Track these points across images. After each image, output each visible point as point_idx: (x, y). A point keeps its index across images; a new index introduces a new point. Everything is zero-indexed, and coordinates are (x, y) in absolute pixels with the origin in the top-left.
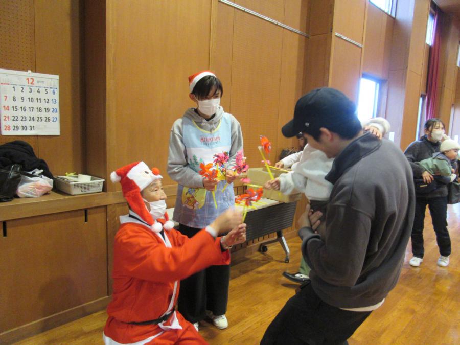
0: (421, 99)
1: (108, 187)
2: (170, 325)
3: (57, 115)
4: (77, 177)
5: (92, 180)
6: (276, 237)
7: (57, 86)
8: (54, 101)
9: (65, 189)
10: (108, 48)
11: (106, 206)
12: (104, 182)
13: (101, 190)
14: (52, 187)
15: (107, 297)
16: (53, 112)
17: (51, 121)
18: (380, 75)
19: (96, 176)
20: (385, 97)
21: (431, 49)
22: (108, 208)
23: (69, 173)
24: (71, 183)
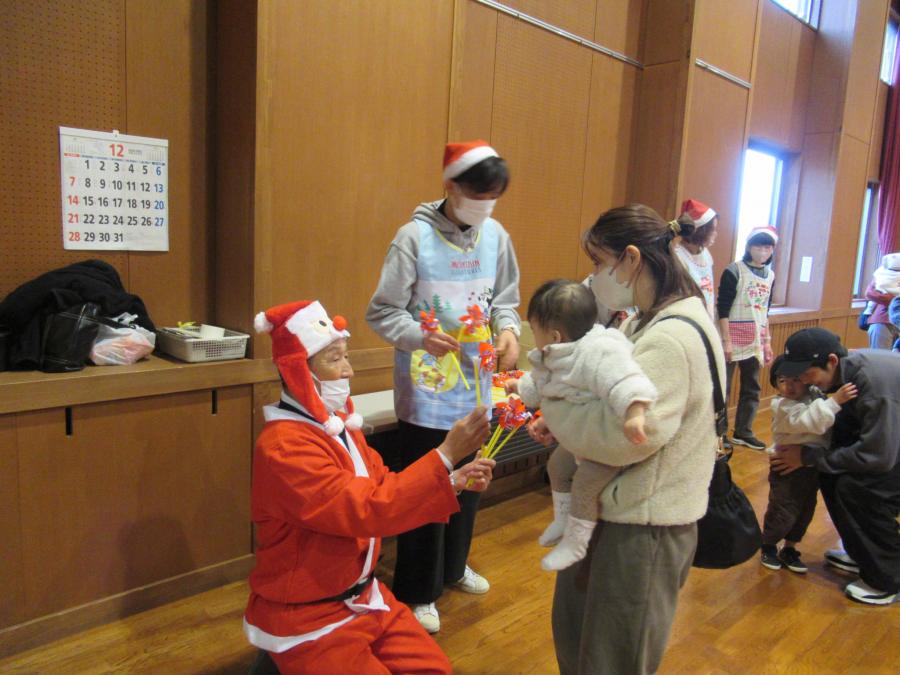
0: (868, 193)
1: (256, 349)
2: (367, 603)
3: (164, 213)
4: (198, 330)
5: (225, 335)
7: (165, 160)
8: (159, 187)
9: (176, 352)
10: (258, 89)
11: (251, 385)
12: (248, 339)
13: (243, 355)
14: (153, 346)
15: (250, 555)
16: (156, 208)
17: (153, 226)
18: (785, 144)
19: (232, 329)
20: (794, 188)
21: (890, 92)
22: (256, 390)
23: (183, 323)
24: (188, 340)
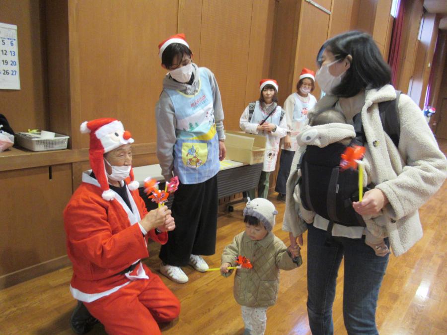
1: (73, 145)
2: (136, 275)
3: (16, 68)
4: (40, 134)
5: (56, 136)
7: (16, 37)
8: (13, 53)
9: (27, 146)
11: (71, 164)
12: (69, 139)
13: (66, 147)
14: (13, 143)
16: (12, 65)
17: (10, 75)
19: (60, 134)
21: (395, 21)
22: (73, 165)
23: (31, 130)
24: (33, 139)
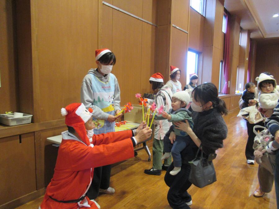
0: (221, 63)
1: (35, 119)
2: (83, 204)
4: (13, 114)
5: (24, 116)
6: (142, 146)
9: (5, 122)
10: (32, 31)
11: (34, 132)
12: (32, 116)
13: (30, 122)
15: (36, 191)
18: (198, 49)
19: (26, 113)
20: (201, 62)
21: (225, 35)
22: (35, 133)
23: (8, 112)
24: (9, 118)
